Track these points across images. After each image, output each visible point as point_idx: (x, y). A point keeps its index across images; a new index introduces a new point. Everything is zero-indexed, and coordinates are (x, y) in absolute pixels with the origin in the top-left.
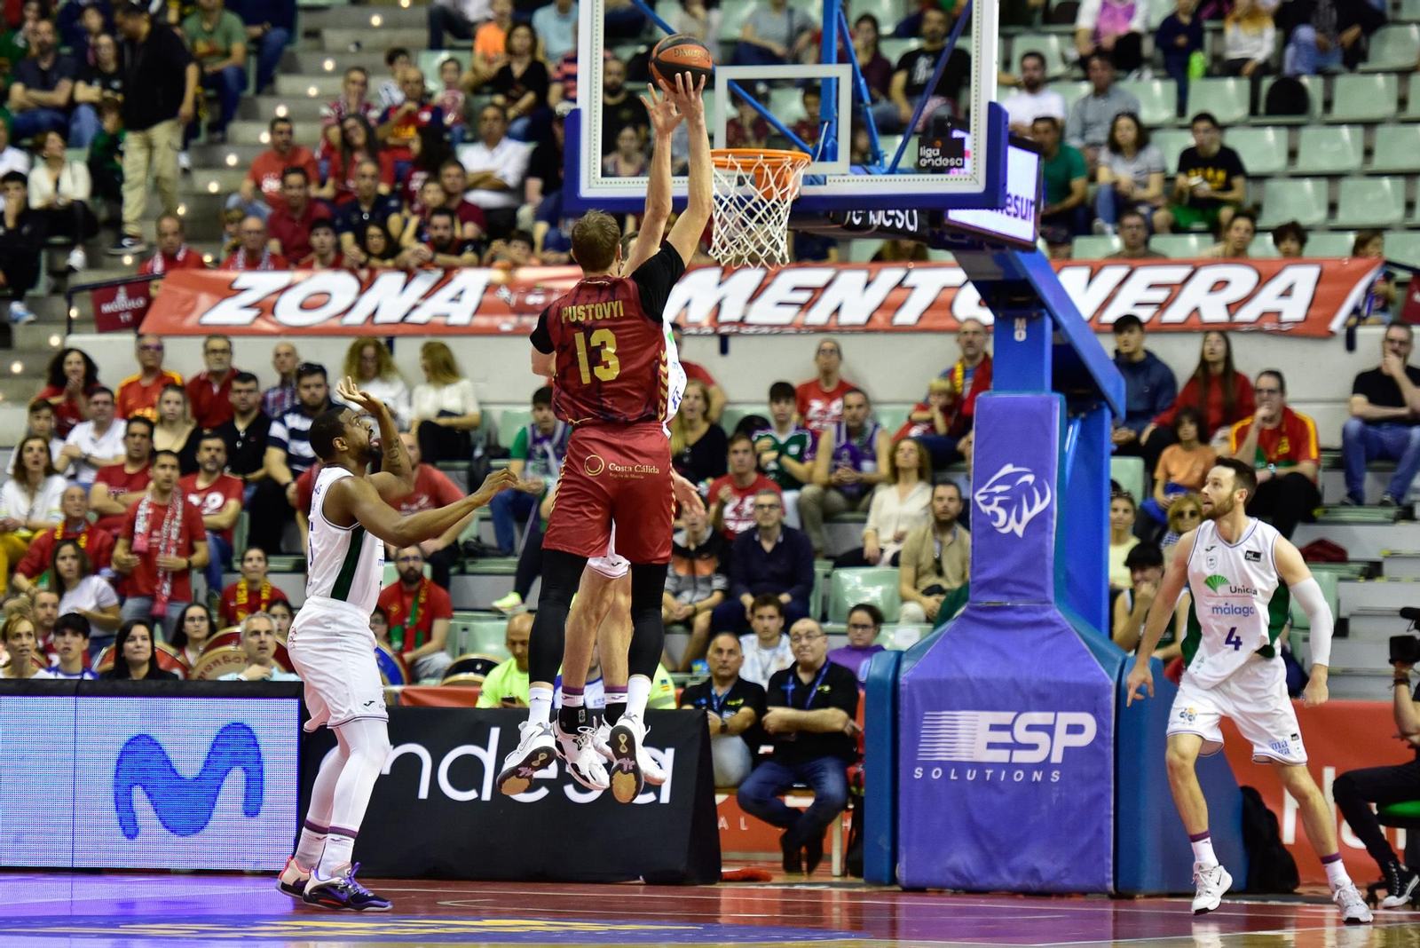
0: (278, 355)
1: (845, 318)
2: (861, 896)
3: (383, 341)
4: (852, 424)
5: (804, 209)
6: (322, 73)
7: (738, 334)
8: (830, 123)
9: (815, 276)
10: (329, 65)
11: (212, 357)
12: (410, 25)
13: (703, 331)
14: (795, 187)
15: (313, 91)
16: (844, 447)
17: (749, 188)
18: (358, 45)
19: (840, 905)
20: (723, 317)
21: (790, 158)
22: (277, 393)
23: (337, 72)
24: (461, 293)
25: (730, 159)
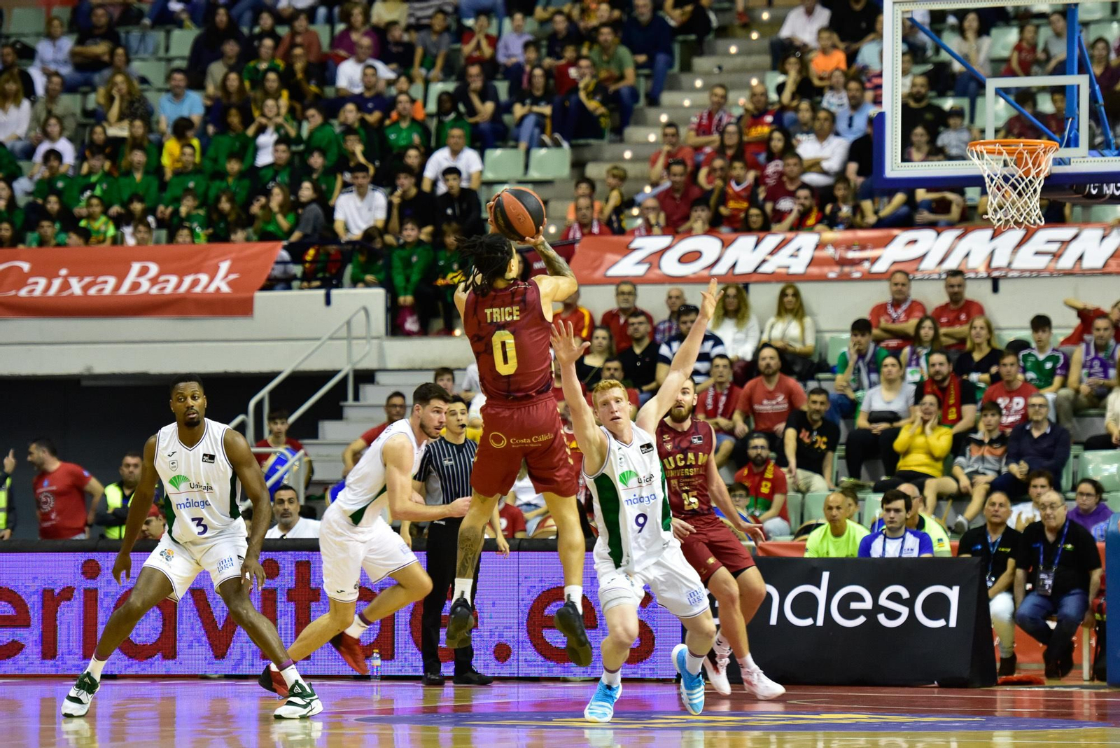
0: (670, 297)
1: (1087, 264)
2: (1105, 695)
3: (741, 286)
4: (1099, 342)
5: (1053, 183)
6: (693, 89)
7: (1005, 277)
8: (1073, 119)
9: (1064, 233)
10: (699, 83)
11: (621, 297)
12: (759, 53)
13: (980, 276)
14: (1047, 166)
15: (687, 103)
16: (1093, 360)
17: (1012, 168)
18: (720, 68)
19: (1090, 702)
20: (994, 265)
21: (1043, 146)
22: (667, 325)
23: (706, 87)
24: (798, 250)
25: (998, 147)
